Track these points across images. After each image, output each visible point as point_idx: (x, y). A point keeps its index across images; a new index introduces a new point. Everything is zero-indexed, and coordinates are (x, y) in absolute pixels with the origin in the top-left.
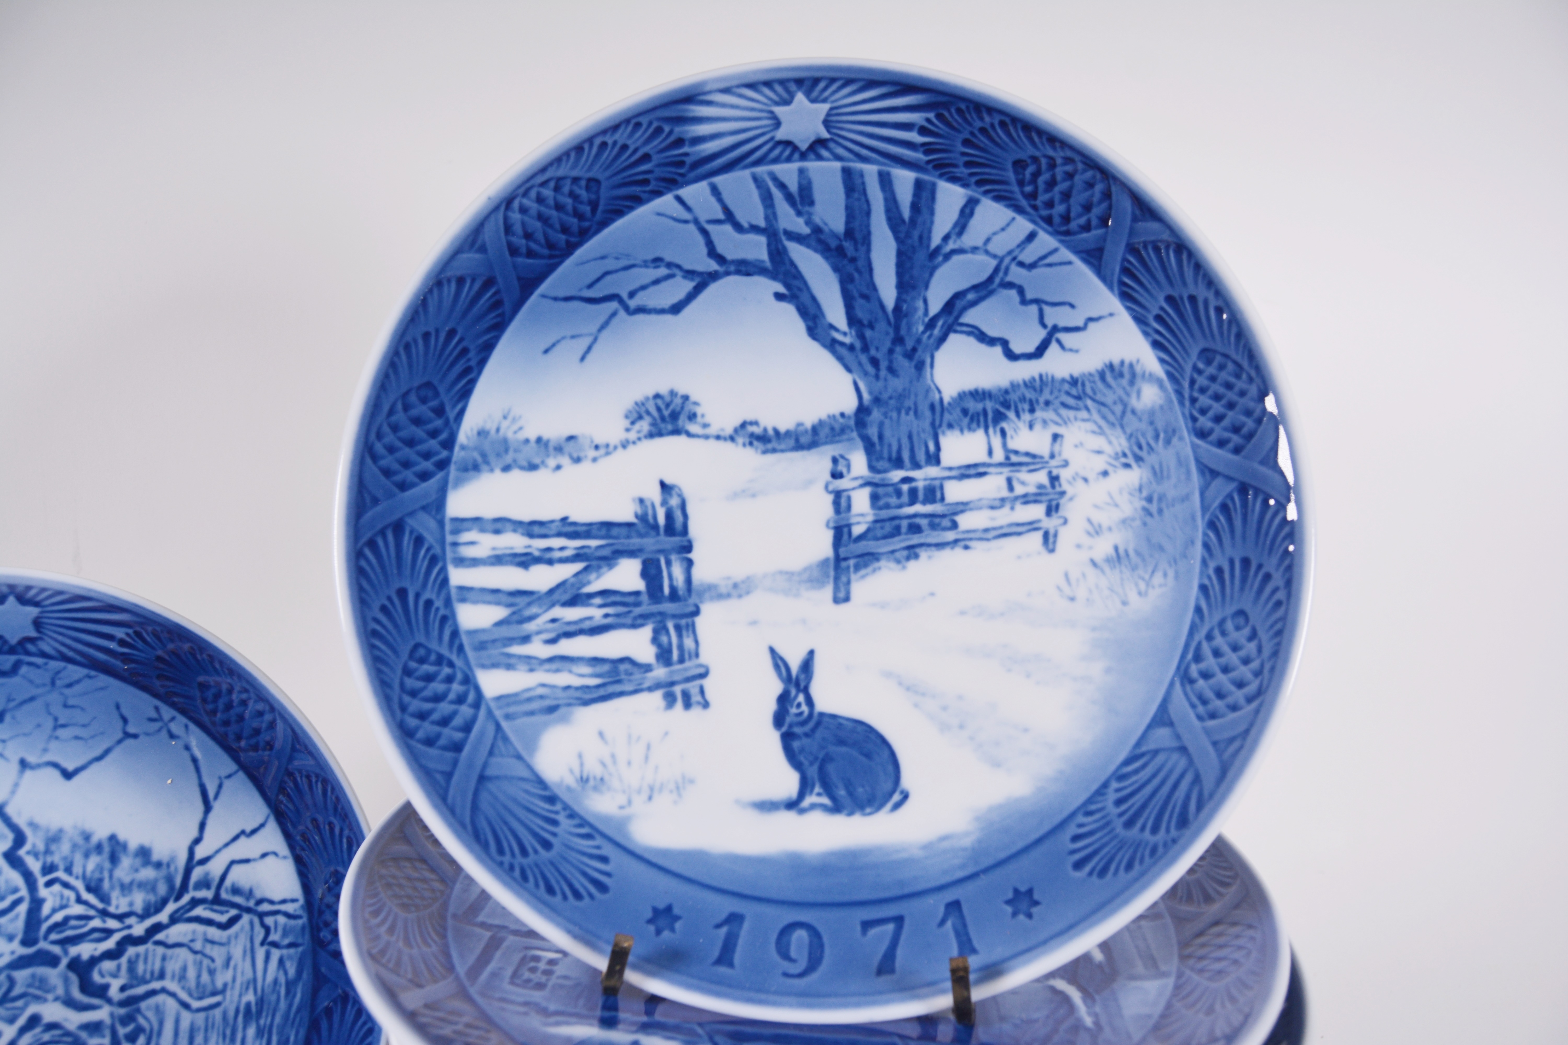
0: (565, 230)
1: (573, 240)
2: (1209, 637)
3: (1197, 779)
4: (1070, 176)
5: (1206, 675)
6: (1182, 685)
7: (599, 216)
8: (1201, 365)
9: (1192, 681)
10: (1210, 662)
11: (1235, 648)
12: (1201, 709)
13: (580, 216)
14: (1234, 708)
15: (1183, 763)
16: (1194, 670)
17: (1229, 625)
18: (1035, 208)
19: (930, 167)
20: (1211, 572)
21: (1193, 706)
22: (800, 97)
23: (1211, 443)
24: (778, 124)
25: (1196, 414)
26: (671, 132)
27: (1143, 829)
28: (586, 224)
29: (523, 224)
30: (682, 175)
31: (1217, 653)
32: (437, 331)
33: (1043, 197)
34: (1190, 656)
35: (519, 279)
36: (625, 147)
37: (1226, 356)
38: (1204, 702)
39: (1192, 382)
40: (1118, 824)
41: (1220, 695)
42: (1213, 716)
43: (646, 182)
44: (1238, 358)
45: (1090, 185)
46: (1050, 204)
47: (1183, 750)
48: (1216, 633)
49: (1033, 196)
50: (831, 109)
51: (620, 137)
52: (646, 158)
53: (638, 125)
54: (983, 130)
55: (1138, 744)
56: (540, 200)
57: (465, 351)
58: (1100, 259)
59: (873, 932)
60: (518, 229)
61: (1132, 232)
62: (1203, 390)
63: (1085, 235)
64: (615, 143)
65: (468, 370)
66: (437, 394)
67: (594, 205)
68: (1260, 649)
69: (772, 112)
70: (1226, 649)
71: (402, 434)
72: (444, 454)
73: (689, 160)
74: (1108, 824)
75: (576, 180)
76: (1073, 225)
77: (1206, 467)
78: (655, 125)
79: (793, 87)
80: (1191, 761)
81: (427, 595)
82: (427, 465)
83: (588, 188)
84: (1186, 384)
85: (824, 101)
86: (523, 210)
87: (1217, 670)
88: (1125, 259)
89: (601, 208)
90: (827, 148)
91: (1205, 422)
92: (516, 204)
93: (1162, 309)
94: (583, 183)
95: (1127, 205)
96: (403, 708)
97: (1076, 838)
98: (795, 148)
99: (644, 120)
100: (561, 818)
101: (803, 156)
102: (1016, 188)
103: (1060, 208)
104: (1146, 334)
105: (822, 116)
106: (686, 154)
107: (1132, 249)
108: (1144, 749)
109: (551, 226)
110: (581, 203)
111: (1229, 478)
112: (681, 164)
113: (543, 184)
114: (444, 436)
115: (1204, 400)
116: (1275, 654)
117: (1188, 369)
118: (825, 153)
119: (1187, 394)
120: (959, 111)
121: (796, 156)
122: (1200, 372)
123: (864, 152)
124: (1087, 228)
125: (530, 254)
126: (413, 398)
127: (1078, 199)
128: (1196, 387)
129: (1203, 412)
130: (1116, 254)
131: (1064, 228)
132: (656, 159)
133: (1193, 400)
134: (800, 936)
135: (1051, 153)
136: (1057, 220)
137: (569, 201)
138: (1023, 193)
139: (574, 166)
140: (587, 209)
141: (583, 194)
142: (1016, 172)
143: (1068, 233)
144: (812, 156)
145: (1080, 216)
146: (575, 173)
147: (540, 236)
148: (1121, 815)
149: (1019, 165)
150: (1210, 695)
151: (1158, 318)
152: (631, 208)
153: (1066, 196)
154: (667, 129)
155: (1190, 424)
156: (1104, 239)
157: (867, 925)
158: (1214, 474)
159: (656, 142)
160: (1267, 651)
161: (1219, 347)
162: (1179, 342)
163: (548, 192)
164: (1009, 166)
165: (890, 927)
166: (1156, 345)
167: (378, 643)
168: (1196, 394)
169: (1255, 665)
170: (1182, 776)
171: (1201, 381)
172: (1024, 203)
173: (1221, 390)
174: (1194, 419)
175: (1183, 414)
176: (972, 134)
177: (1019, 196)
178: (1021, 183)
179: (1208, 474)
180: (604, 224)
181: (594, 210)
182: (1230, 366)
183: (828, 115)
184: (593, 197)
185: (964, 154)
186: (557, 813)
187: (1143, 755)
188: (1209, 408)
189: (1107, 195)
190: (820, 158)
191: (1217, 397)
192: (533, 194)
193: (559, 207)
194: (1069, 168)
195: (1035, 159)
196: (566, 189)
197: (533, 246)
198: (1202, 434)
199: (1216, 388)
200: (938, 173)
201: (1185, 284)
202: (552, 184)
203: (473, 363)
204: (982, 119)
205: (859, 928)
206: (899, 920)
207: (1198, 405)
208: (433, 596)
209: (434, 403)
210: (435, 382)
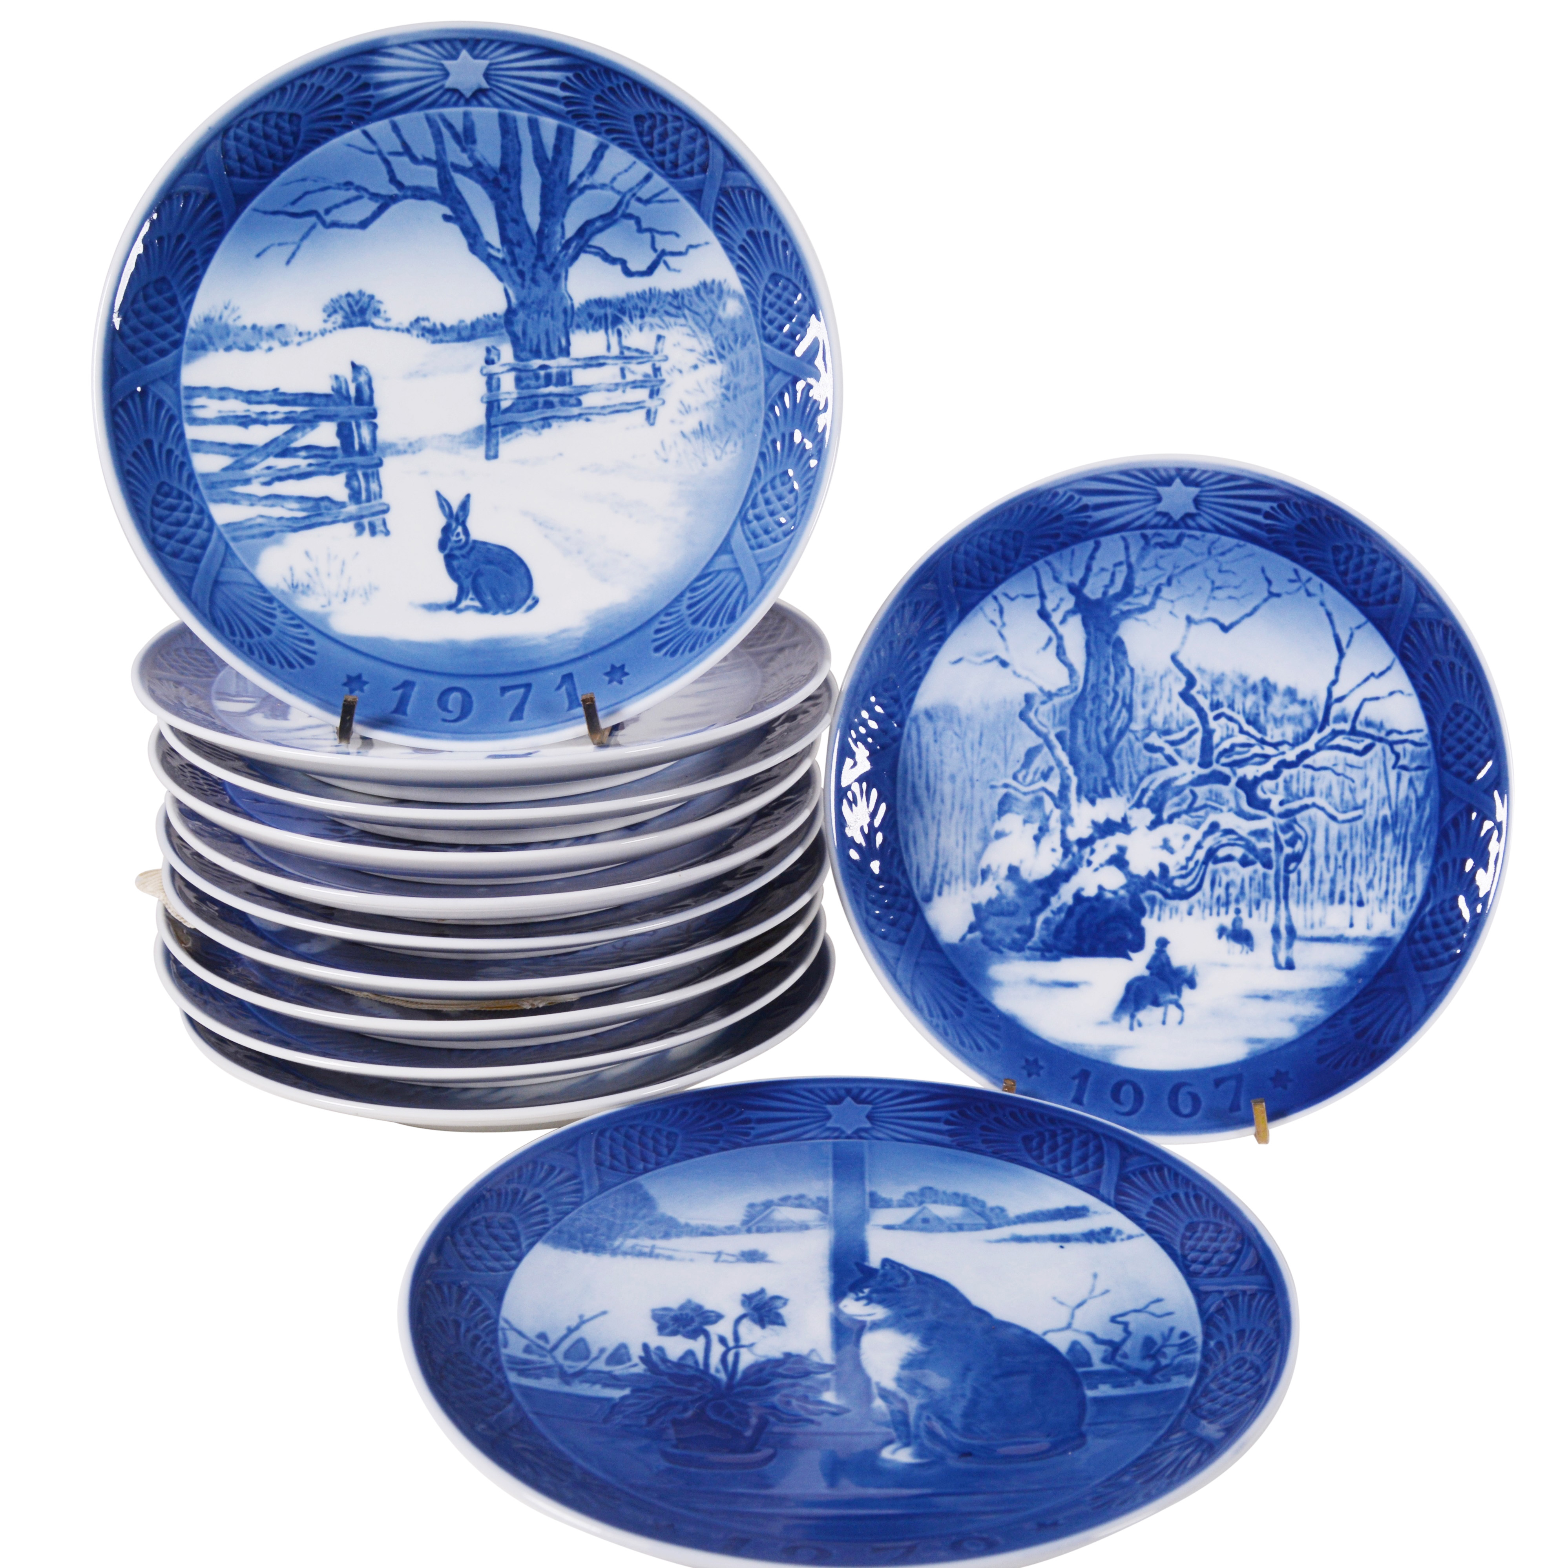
0: (272, 156)
1: (279, 164)
2: (763, 491)
3: (745, 589)
4: (678, 130)
5: (758, 518)
6: (742, 524)
7: (300, 144)
8: (771, 286)
9: (749, 522)
10: (762, 508)
11: (780, 498)
12: (753, 541)
13: (285, 145)
14: (775, 540)
15: (737, 578)
16: (750, 515)
17: (778, 482)
18: (651, 154)
19: (569, 116)
20: (769, 442)
21: (748, 539)
22: (464, 53)
23: (776, 347)
24: (447, 74)
25: (766, 324)
26: (359, 78)
27: (705, 624)
28: (290, 151)
29: (238, 151)
30: (369, 114)
31: (767, 502)
32: (169, 237)
33: (657, 147)
34: (749, 504)
35: (235, 195)
36: (321, 89)
37: (789, 280)
38: (756, 536)
39: (764, 299)
40: (688, 621)
41: (767, 532)
42: (760, 546)
43: (338, 118)
44: (797, 282)
45: (693, 139)
46: (663, 153)
47: (738, 570)
48: (769, 487)
49: (649, 145)
50: (490, 65)
51: (316, 80)
52: (338, 98)
53: (332, 71)
54: (611, 90)
55: (708, 566)
56: (251, 130)
57: (192, 253)
58: (700, 198)
59: (509, 694)
60: (233, 154)
61: (724, 178)
62: (771, 305)
63: (689, 179)
64: (313, 85)
65: (194, 269)
66: (170, 288)
67: (296, 135)
68: (796, 499)
69: (442, 65)
70: (774, 499)
71: (144, 318)
72: (178, 335)
73: (373, 101)
74: (681, 621)
75: (280, 115)
76: (680, 170)
77: (771, 364)
78: (346, 71)
79: (459, 45)
80: (742, 578)
81: (169, 445)
82: (164, 344)
83: (290, 122)
84: (760, 300)
85: (484, 58)
86: (237, 138)
87: (766, 514)
88: (718, 200)
89: (302, 137)
90: (488, 97)
91: (771, 330)
92: (231, 133)
93: (745, 240)
94: (286, 117)
95: (719, 156)
96: (154, 529)
97: (658, 631)
98: (461, 95)
99: (337, 67)
100: (278, 613)
101: (468, 102)
102: (636, 138)
103: (670, 156)
104: (732, 260)
105: (482, 70)
106: (372, 97)
107: (724, 192)
108: (711, 569)
109: (261, 153)
110: (285, 133)
111: (786, 374)
112: (367, 104)
113: (254, 117)
114: (177, 321)
115: (772, 313)
116: (806, 502)
117: (762, 288)
118: (485, 100)
119: (760, 308)
120: (593, 73)
121: (462, 101)
122: (770, 291)
123: (517, 101)
124: (690, 173)
125: (244, 175)
126: (151, 290)
127: (683, 149)
128: (767, 302)
129: (771, 322)
130: (711, 196)
131: (673, 172)
132: (347, 99)
133: (764, 313)
134: (455, 696)
135: (663, 111)
136: (668, 165)
137: (274, 132)
138: (642, 142)
139: (279, 103)
140: (289, 139)
141: (286, 125)
142: (637, 126)
143: (676, 176)
144: (475, 102)
145: (685, 163)
146: (280, 109)
147: (251, 159)
148: (690, 615)
149: (639, 119)
150: (760, 531)
151: (742, 248)
152: (326, 140)
153: (675, 147)
154: (355, 75)
155: (761, 331)
156: (703, 182)
157: (504, 690)
158: (776, 370)
159: (347, 85)
160: (801, 500)
161: (784, 273)
162: (757, 267)
163: (257, 124)
164: (632, 120)
165: (522, 691)
166: (739, 269)
167: (132, 480)
168: (766, 308)
169: (791, 510)
170: (735, 588)
171: (771, 298)
172: (643, 150)
173: (784, 306)
174: (764, 328)
175: (757, 324)
176: (603, 92)
177: (639, 144)
178: (641, 134)
179: (772, 371)
180: (304, 152)
181: (296, 140)
182: (791, 287)
183: (488, 69)
184: (295, 129)
185: (596, 108)
186: (274, 609)
187: (710, 574)
188: (776, 319)
189: (705, 148)
190: (481, 104)
191: (781, 311)
192: (245, 125)
193: (267, 137)
194: (678, 124)
195: (652, 116)
196: (272, 122)
197: (246, 168)
198: (769, 339)
199: (780, 304)
200: (576, 122)
201: (761, 221)
202: (261, 118)
203: (198, 263)
204: (609, 79)
205: (499, 691)
206: (528, 686)
207: (767, 316)
208: (173, 447)
209: (168, 295)
210: (169, 277)
